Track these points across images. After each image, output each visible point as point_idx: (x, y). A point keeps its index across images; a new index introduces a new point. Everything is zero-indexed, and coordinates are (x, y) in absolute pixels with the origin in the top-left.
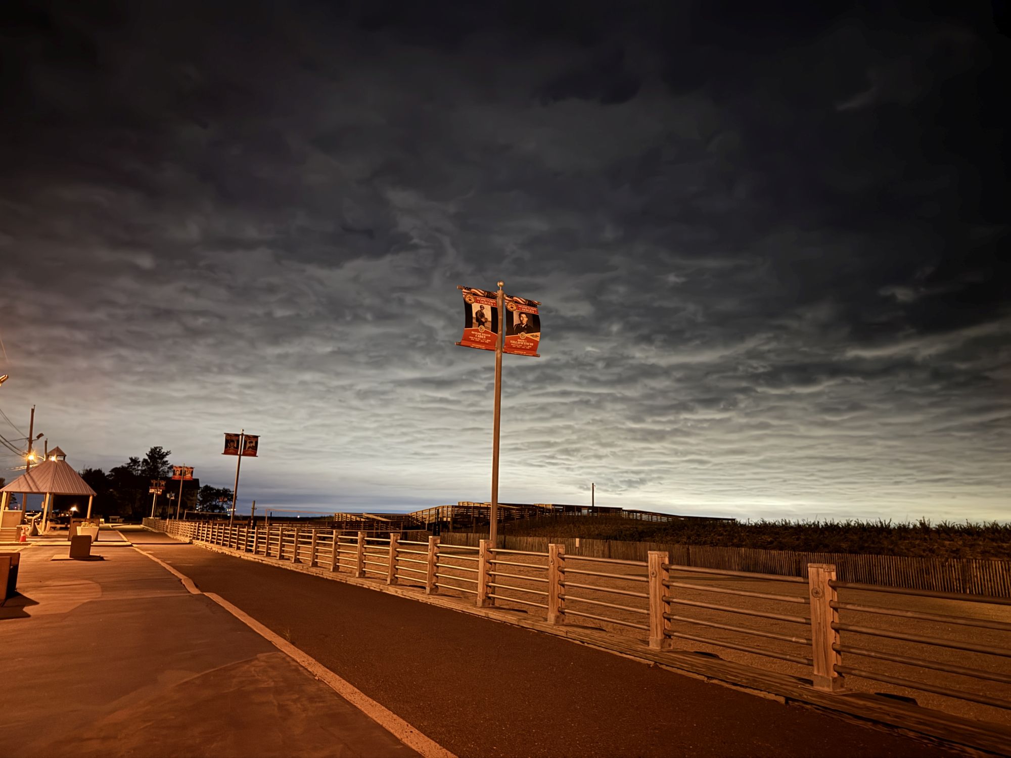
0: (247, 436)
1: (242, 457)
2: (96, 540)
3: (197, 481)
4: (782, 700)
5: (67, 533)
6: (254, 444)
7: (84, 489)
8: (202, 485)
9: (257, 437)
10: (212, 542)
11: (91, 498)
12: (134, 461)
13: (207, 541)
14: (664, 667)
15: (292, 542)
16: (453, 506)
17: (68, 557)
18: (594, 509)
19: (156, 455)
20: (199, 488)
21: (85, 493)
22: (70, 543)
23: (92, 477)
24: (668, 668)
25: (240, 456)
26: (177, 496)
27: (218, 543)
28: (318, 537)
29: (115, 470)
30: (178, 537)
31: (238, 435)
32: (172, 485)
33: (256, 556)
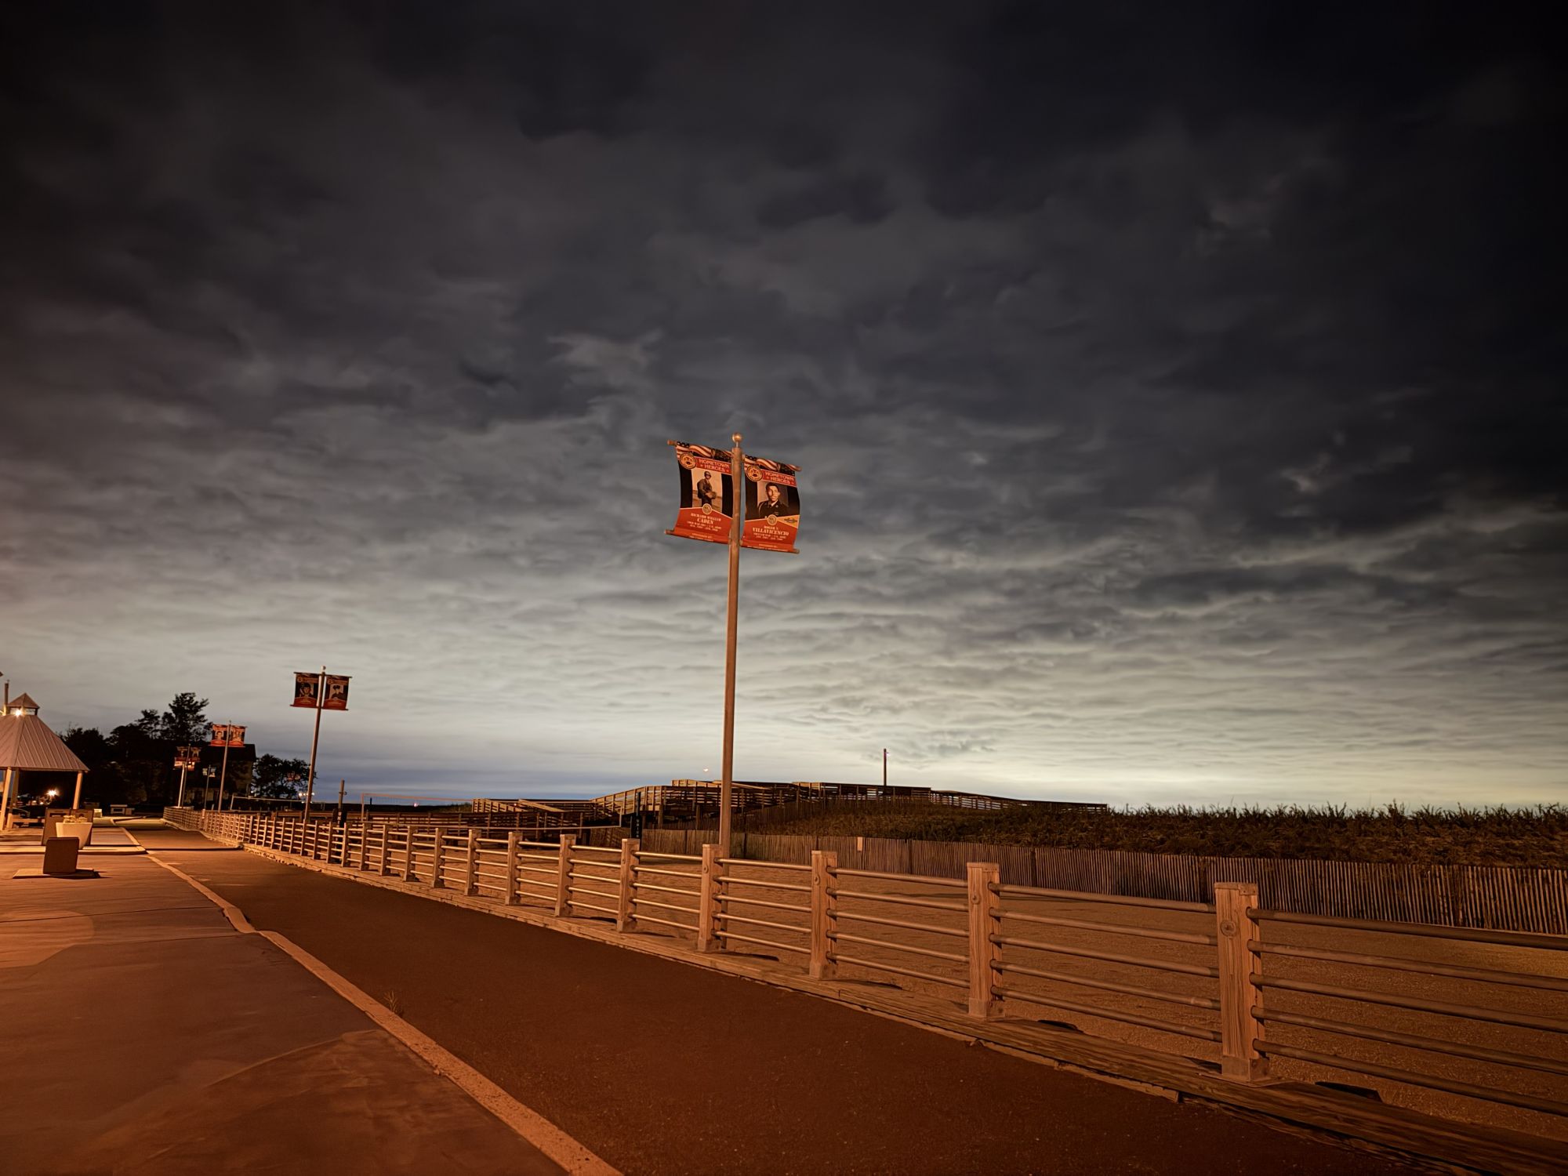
0: (331, 677)
1: (322, 710)
2: (88, 844)
3: (252, 747)
4: (1173, 1096)
5: (40, 832)
6: (341, 690)
7: (69, 762)
8: (259, 755)
9: (346, 679)
10: (275, 847)
11: (80, 776)
12: (150, 716)
13: (267, 845)
14: (991, 1046)
15: (403, 847)
16: (663, 787)
17: (40, 872)
18: (886, 789)
19: (186, 707)
20: (254, 759)
21: (70, 768)
22: (43, 849)
23: (82, 742)
24: (998, 1048)
25: (320, 708)
26: (218, 773)
27: (284, 849)
28: (445, 839)
29: (120, 731)
30: (221, 839)
31: (316, 676)
32: (210, 754)
33: (346, 870)
